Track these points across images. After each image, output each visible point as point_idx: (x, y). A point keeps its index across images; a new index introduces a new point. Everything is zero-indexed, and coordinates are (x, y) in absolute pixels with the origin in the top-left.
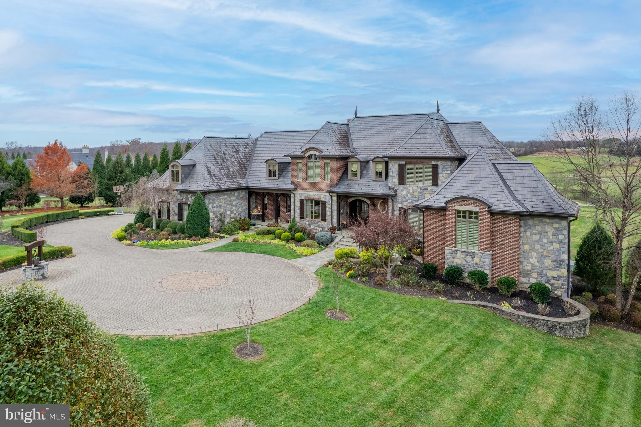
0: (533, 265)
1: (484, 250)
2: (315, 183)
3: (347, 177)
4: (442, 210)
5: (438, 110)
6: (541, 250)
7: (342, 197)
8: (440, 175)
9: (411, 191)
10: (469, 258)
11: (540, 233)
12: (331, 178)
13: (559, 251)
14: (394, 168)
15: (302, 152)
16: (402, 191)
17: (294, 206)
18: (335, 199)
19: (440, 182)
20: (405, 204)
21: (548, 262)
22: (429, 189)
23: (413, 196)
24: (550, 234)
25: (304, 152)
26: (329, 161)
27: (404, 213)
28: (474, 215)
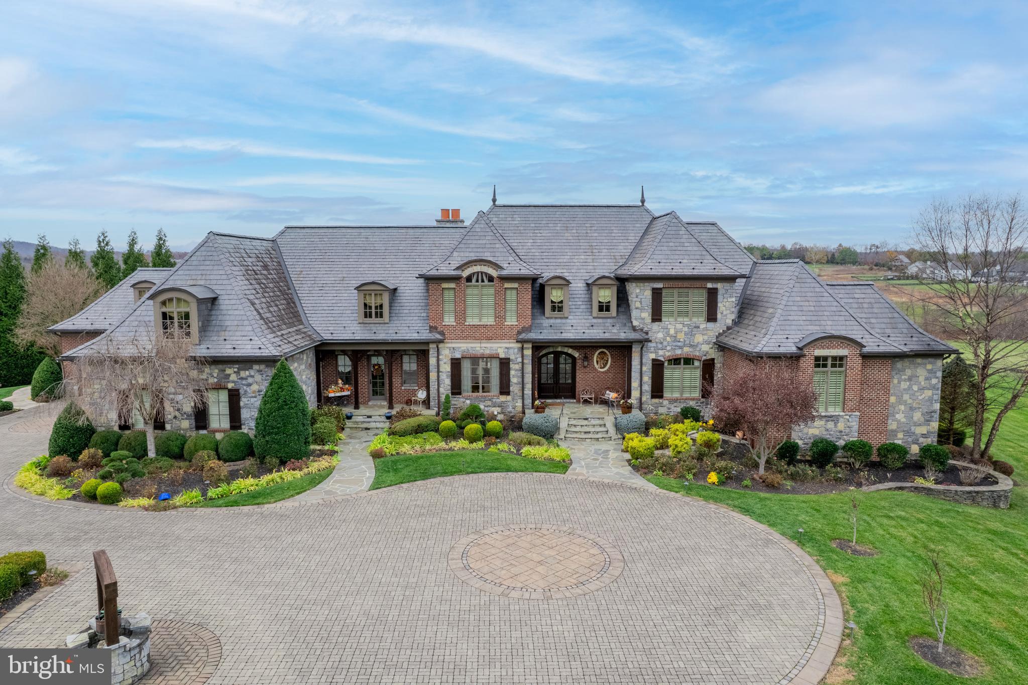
0: (898, 421)
1: (852, 411)
2: (485, 326)
3: (544, 313)
4: (795, 358)
5: (643, 201)
6: (909, 401)
7: (538, 347)
8: (719, 305)
9: (672, 332)
10: (830, 425)
11: (910, 379)
12: (519, 316)
13: (930, 400)
14: (641, 297)
15: (458, 268)
16: (657, 332)
17: (438, 372)
18: (528, 352)
19: (719, 316)
20: (661, 352)
21: (917, 416)
22: (702, 326)
23: (675, 339)
24: (921, 379)
25: (460, 268)
26: (516, 285)
27: (658, 367)
28: (839, 361)
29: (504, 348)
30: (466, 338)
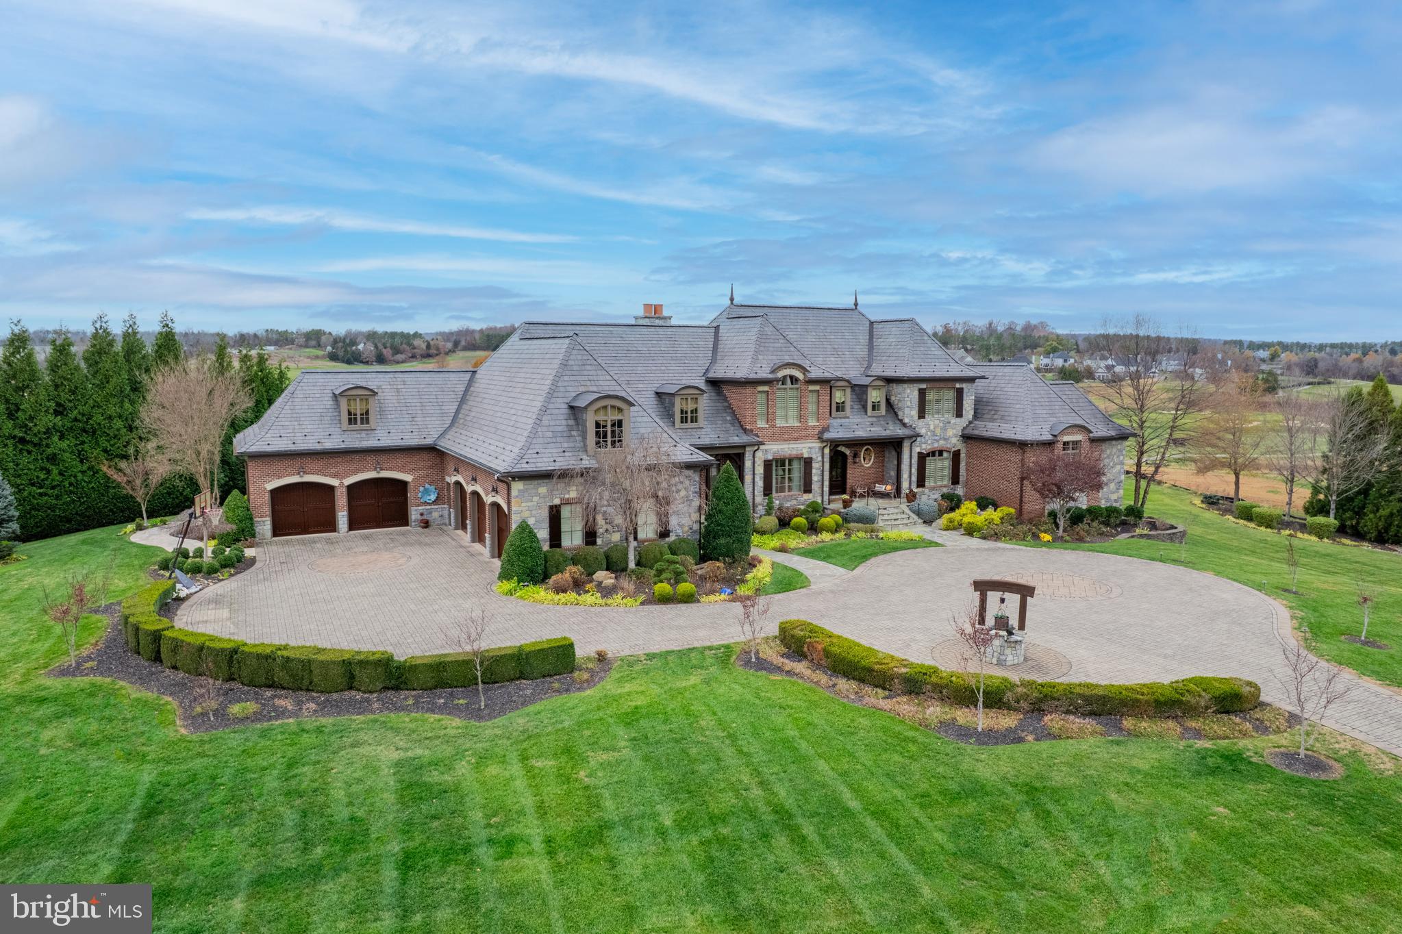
2: (792, 428)
4: (1050, 445)
5: (856, 305)
6: (1108, 474)
7: (834, 446)
8: (964, 402)
9: (932, 427)
11: (1109, 457)
12: (818, 417)
13: (1119, 472)
14: (912, 395)
16: (922, 428)
17: (754, 474)
18: (827, 451)
19: (964, 412)
22: (952, 422)
23: (934, 434)
24: (1115, 457)
25: (773, 371)
26: (817, 387)
27: (922, 458)
28: (1076, 445)
29: (809, 448)
30: (776, 440)
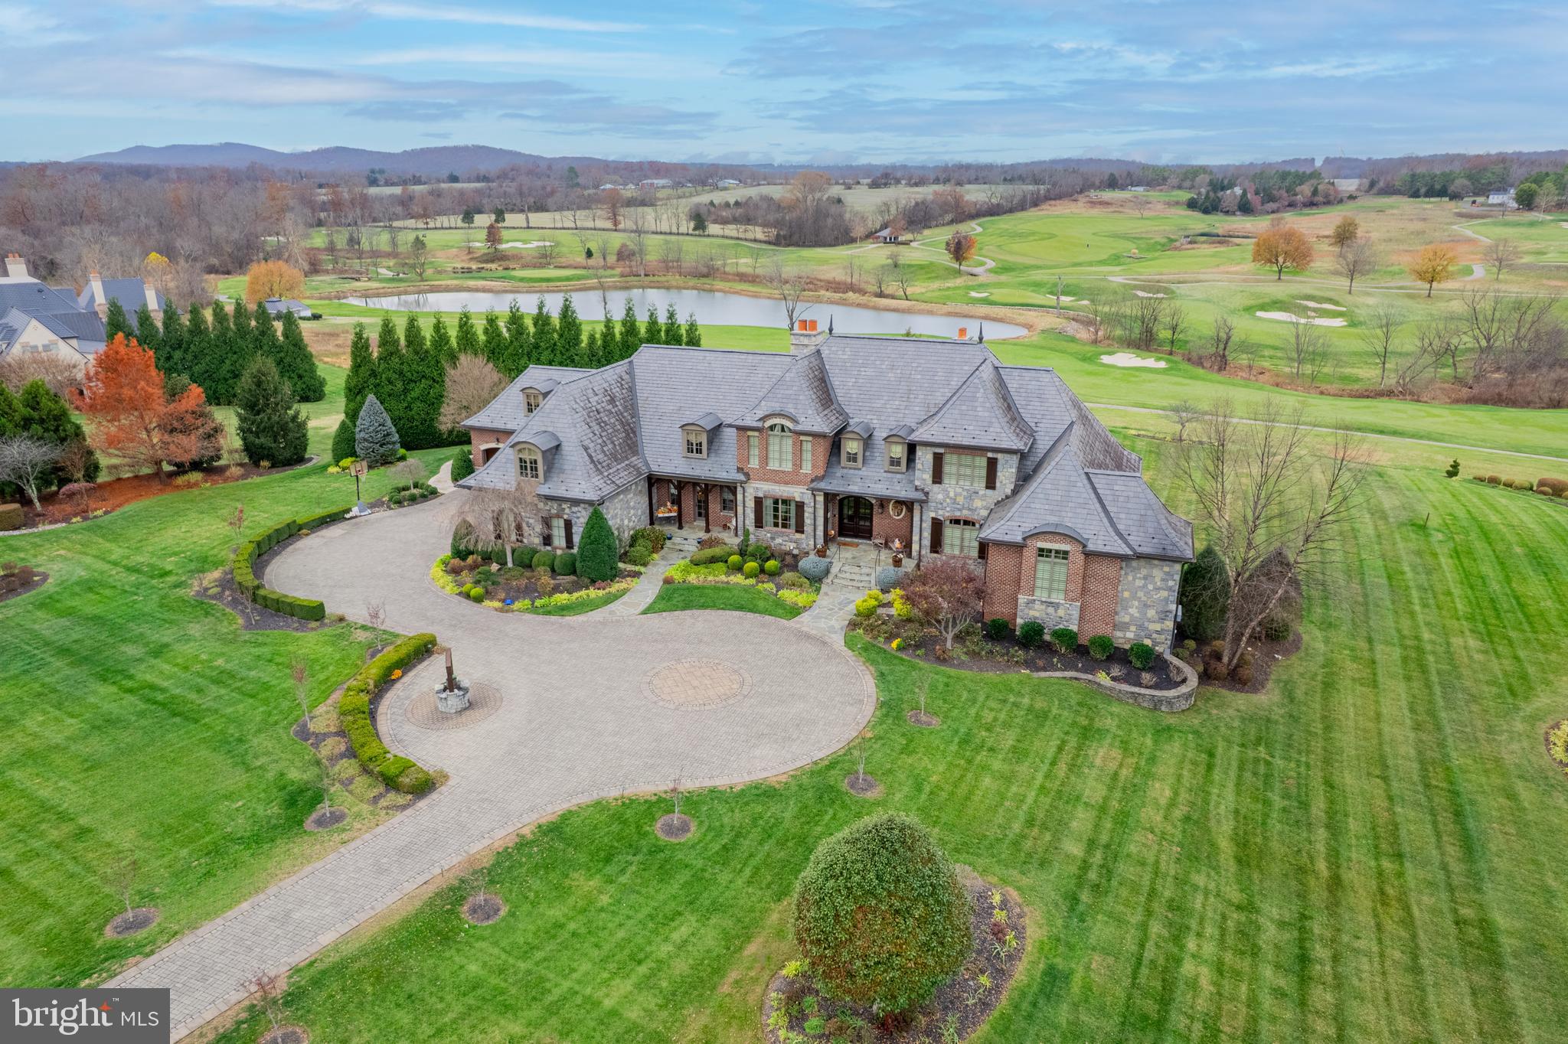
0: (1132, 615)
1: (1072, 600)
2: (783, 472)
3: (839, 462)
4: (1018, 548)
6: (1144, 599)
7: (829, 497)
8: (999, 474)
9: (952, 494)
10: (1051, 610)
11: (1145, 578)
12: (814, 466)
13: (1166, 600)
14: (925, 458)
15: (760, 420)
16: (937, 493)
17: (744, 507)
18: (820, 499)
19: (998, 484)
20: (941, 512)
21: (1151, 613)
22: (981, 493)
23: (954, 501)
24: (1158, 579)
25: (763, 419)
26: (810, 438)
27: (937, 526)
28: (1065, 555)
29: (799, 493)
30: (766, 480)
